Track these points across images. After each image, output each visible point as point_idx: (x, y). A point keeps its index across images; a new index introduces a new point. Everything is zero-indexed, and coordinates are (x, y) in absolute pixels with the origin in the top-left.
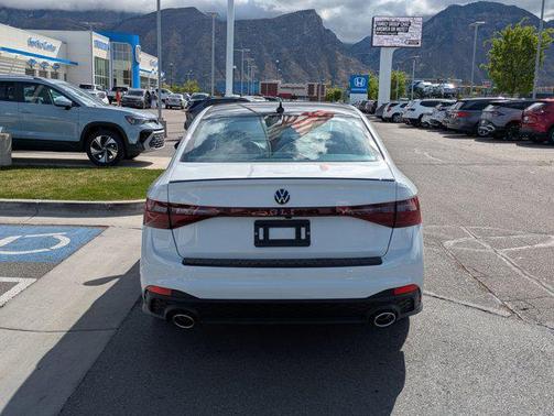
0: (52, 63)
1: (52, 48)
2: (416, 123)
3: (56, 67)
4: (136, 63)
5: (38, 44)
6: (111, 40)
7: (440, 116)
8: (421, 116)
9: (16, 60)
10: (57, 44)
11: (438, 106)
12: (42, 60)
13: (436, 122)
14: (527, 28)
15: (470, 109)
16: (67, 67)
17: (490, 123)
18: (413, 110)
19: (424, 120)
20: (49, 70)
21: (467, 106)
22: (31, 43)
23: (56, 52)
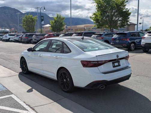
2: (8, 41)
7: (17, 38)
8: (9, 38)
11: (16, 35)
13: (16, 40)
14: (31, 15)
15: (28, 36)
17: (35, 40)
18: (6, 37)
19: (11, 39)
21: (27, 36)
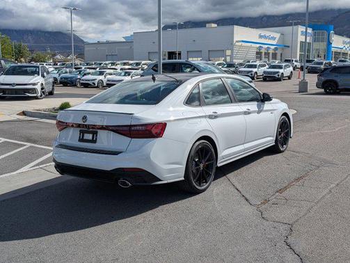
0: (273, 47)
1: (274, 38)
3: (276, 49)
4: (329, 44)
5: (265, 37)
6: (313, 30)
9: (251, 47)
10: (277, 36)
12: (267, 46)
16: (283, 49)
20: (271, 52)
22: (261, 37)
23: (276, 40)
